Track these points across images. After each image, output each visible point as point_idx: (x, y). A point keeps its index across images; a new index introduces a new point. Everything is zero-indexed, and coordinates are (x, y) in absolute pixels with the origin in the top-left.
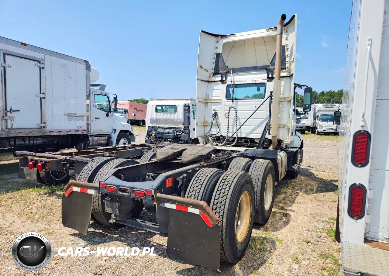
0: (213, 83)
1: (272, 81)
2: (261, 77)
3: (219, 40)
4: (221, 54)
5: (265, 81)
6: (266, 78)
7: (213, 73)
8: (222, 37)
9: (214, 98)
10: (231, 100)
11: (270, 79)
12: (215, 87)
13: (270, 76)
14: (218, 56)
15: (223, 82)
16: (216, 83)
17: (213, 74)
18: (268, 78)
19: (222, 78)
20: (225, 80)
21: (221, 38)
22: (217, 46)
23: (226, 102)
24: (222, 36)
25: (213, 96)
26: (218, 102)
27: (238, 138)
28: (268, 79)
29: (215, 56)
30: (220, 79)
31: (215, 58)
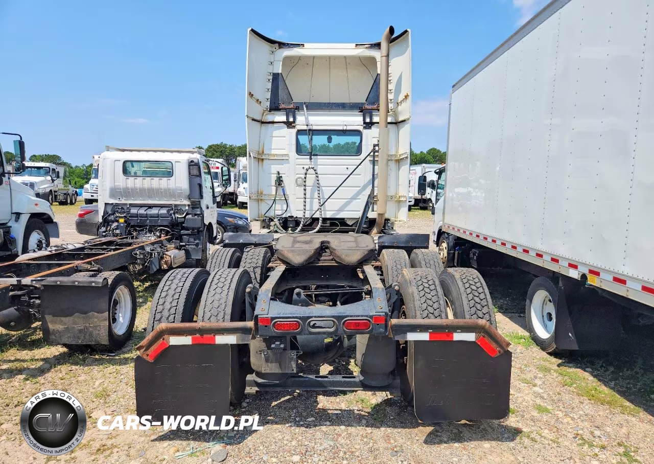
0: (270, 124)
1: (370, 128)
2: (354, 120)
3: (275, 50)
4: (280, 74)
5: (361, 128)
6: (362, 123)
7: (269, 107)
8: (282, 46)
9: (273, 152)
10: (308, 157)
11: (369, 125)
12: (275, 133)
13: (368, 120)
14: (276, 77)
15: (289, 124)
16: (276, 125)
17: (268, 110)
18: (365, 123)
19: (288, 118)
20: (294, 122)
21: (280, 48)
22: (272, 61)
23: (297, 159)
24: (281, 45)
25: (273, 148)
26: (283, 159)
27: (325, 220)
28: (365, 125)
29: (271, 77)
30: (284, 118)
31: (271, 81)
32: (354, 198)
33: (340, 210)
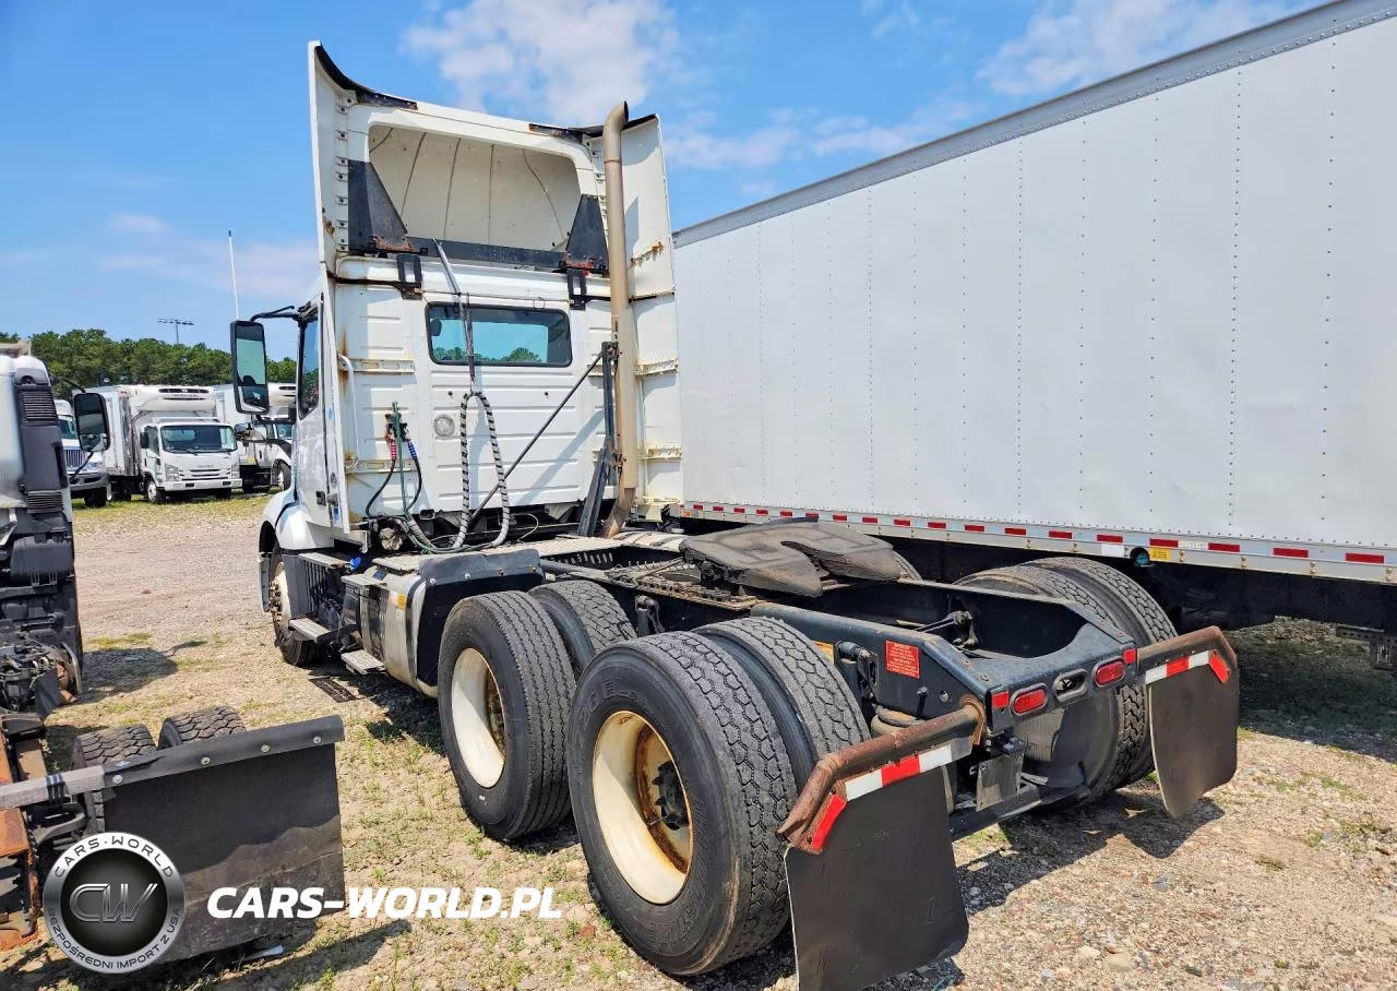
0: (358, 286)
1: (582, 308)
2: (550, 291)
3: (347, 104)
4: (368, 169)
5: (564, 307)
6: (567, 297)
7: (346, 243)
8: (366, 96)
9: (373, 355)
10: (467, 368)
11: (580, 302)
12: (373, 308)
13: (577, 291)
14: (358, 173)
15: (408, 290)
16: (371, 288)
17: (347, 249)
18: (572, 296)
19: (402, 275)
20: (418, 283)
21: (360, 101)
22: (343, 129)
23: (433, 372)
24: (364, 95)
25: (370, 344)
26: (399, 374)
27: (513, 510)
28: (572, 301)
29: (345, 170)
30: (391, 274)
31: (346, 178)
32: (565, 458)
33: (538, 487)
